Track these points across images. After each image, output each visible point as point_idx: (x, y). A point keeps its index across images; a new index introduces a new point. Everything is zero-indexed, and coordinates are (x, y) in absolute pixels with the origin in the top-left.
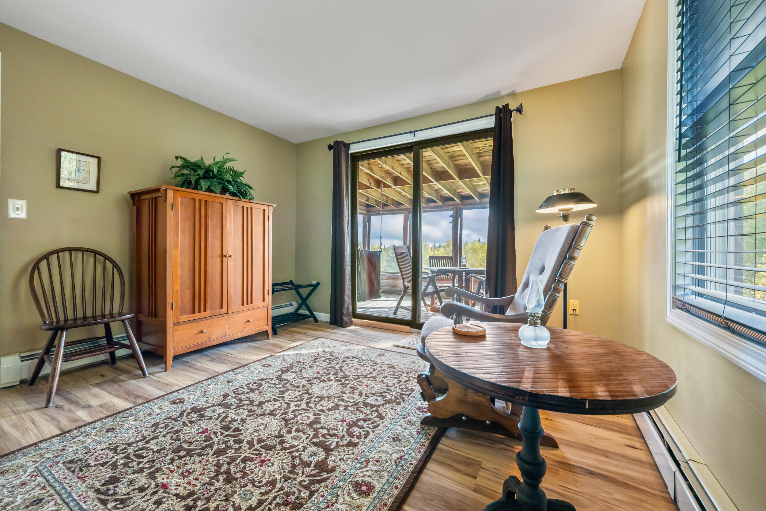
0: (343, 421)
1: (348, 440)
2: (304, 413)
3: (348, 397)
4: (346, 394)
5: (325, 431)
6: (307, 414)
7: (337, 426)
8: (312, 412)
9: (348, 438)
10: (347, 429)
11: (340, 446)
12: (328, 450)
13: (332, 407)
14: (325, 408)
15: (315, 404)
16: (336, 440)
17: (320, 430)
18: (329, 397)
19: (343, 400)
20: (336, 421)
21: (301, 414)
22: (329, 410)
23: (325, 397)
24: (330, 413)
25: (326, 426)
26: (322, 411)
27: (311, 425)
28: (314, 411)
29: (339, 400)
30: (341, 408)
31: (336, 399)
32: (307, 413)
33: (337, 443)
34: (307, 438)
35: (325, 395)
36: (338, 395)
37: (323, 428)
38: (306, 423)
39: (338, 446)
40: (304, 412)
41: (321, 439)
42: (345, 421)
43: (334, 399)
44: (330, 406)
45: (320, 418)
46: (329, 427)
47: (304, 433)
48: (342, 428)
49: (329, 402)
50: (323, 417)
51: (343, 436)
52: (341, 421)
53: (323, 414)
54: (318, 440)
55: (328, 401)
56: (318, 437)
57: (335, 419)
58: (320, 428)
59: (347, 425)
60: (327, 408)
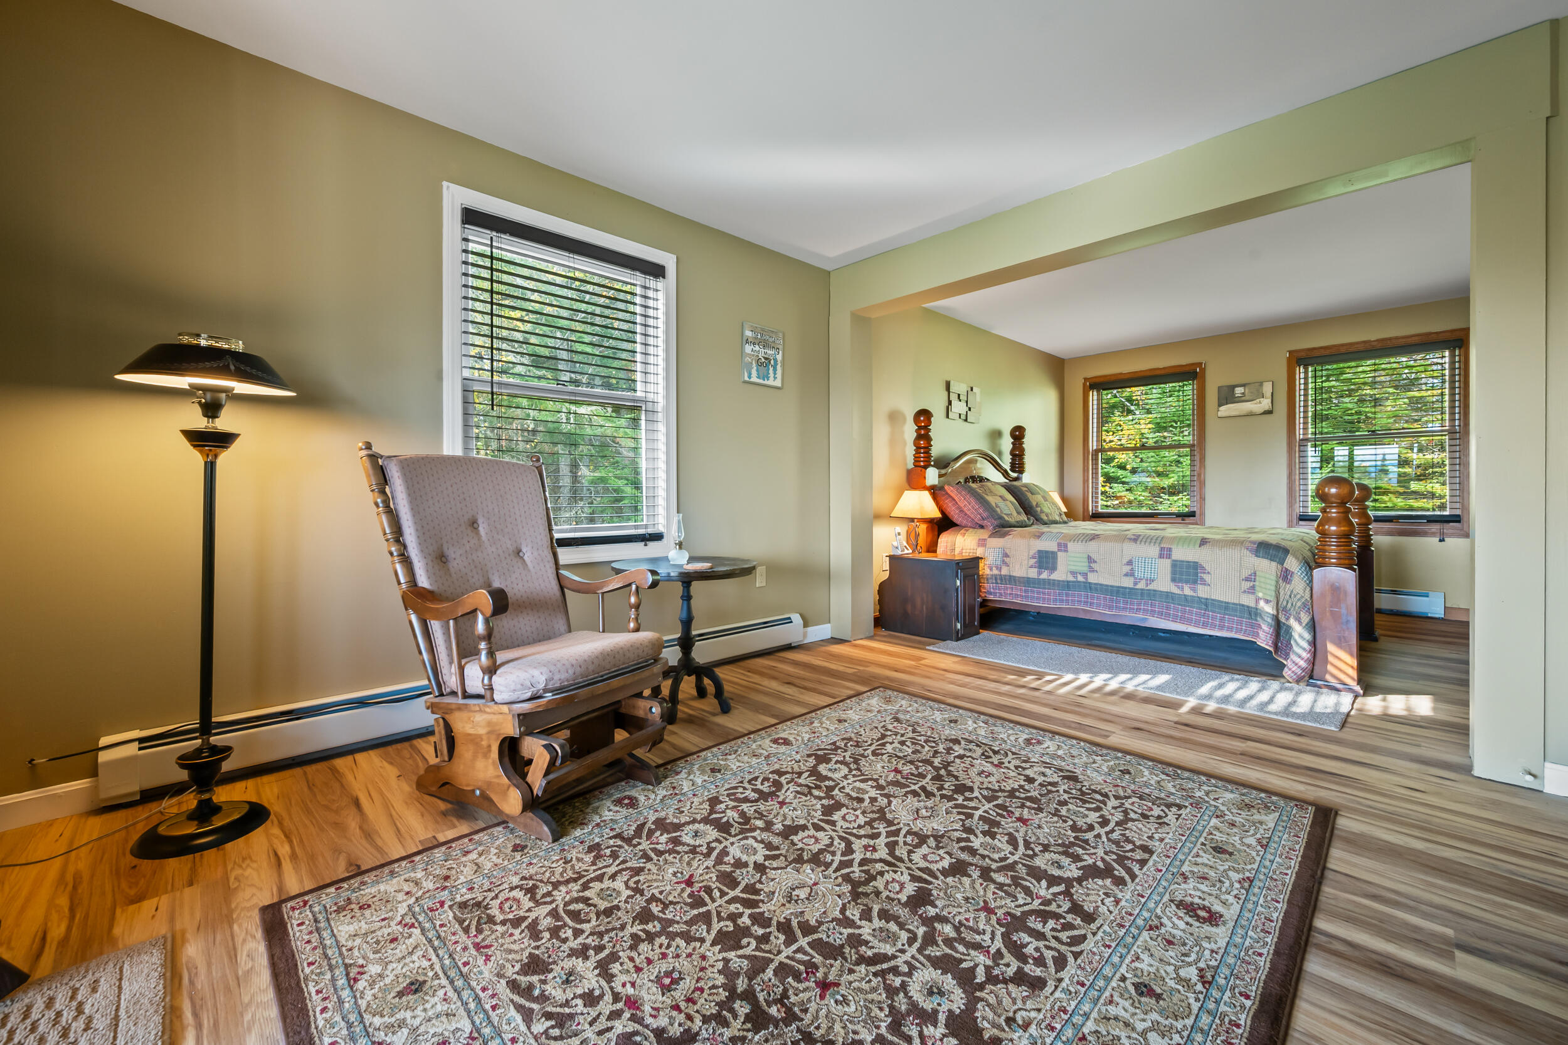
0: (782, 804)
1: (783, 778)
2: (854, 828)
3: (755, 852)
4: (755, 863)
5: (816, 792)
6: (848, 825)
7: (795, 797)
8: (838, 828)
9: (783, 780)
10: (780, 791)
11: (796, 773)
12: (814, 772)
13: (796, 834)
14: (812, 832)
15: (831, 844)
16: (801, 781)
17: (822, 795)
18: (799, 860)
19: (769, 846)
20: (794, 805)
21: (860, 827)
22: (804, 828)
23: (809, 861)
24: (802, 822)
25: (813, 799)
26: (818, 828)
27: (838, 806)
28: (834, 831)
29: (777, 848)
30: (778, 827)
31: (783, 852)
32: (848, 828)
33: (799, 777)
34: (843, 788)
35: (807, 868)
36: (775, 864)
37: (820, 798)
38: (847, 808)
39: (800, 774)
40: (855, 831)
41: (822, 784)
42: (779, 803)
43: (787, 851)
44: (801, 834)
45: (823, 815)
46: (808, 798)
47: (848, 794)
48: (788, 793)
49: (800, 845)
50: (816, 815)
51: (788, 783)
52: (785, 804)
53: (816, 821)
54: (827, 783)
55: (802, 849)
56: (826, 786)
57: (795, 809)
58: (824, 798)
59: (778, 796)
60: (806, 833)
